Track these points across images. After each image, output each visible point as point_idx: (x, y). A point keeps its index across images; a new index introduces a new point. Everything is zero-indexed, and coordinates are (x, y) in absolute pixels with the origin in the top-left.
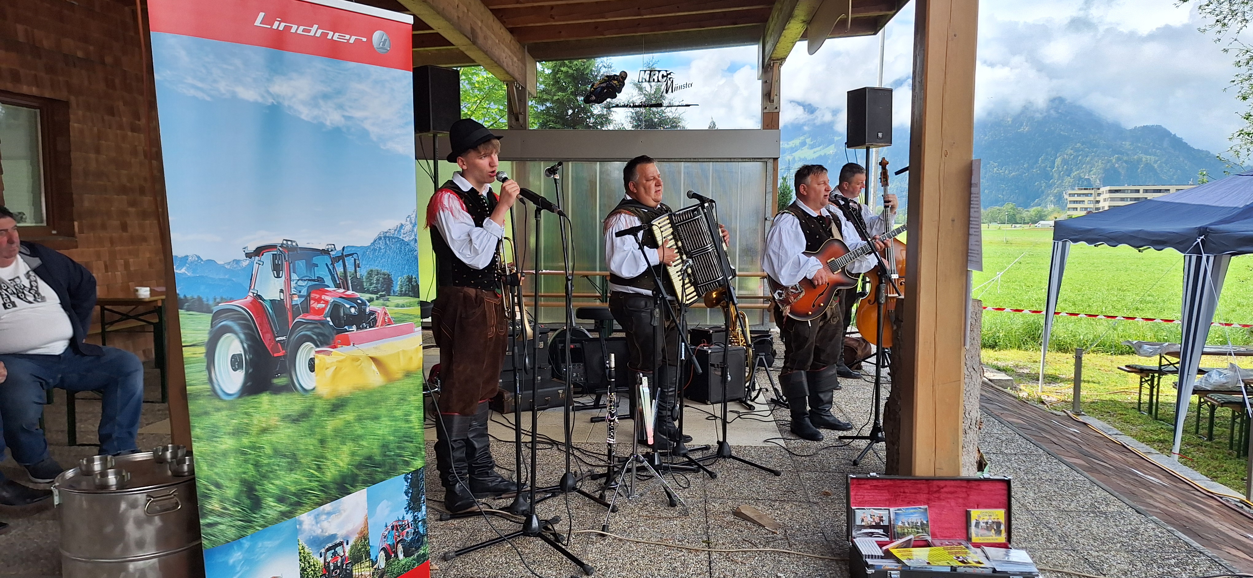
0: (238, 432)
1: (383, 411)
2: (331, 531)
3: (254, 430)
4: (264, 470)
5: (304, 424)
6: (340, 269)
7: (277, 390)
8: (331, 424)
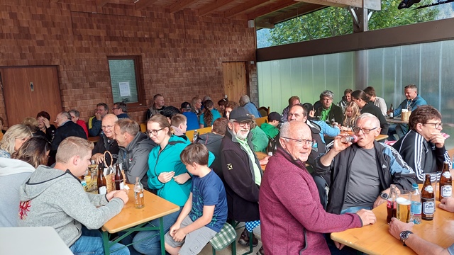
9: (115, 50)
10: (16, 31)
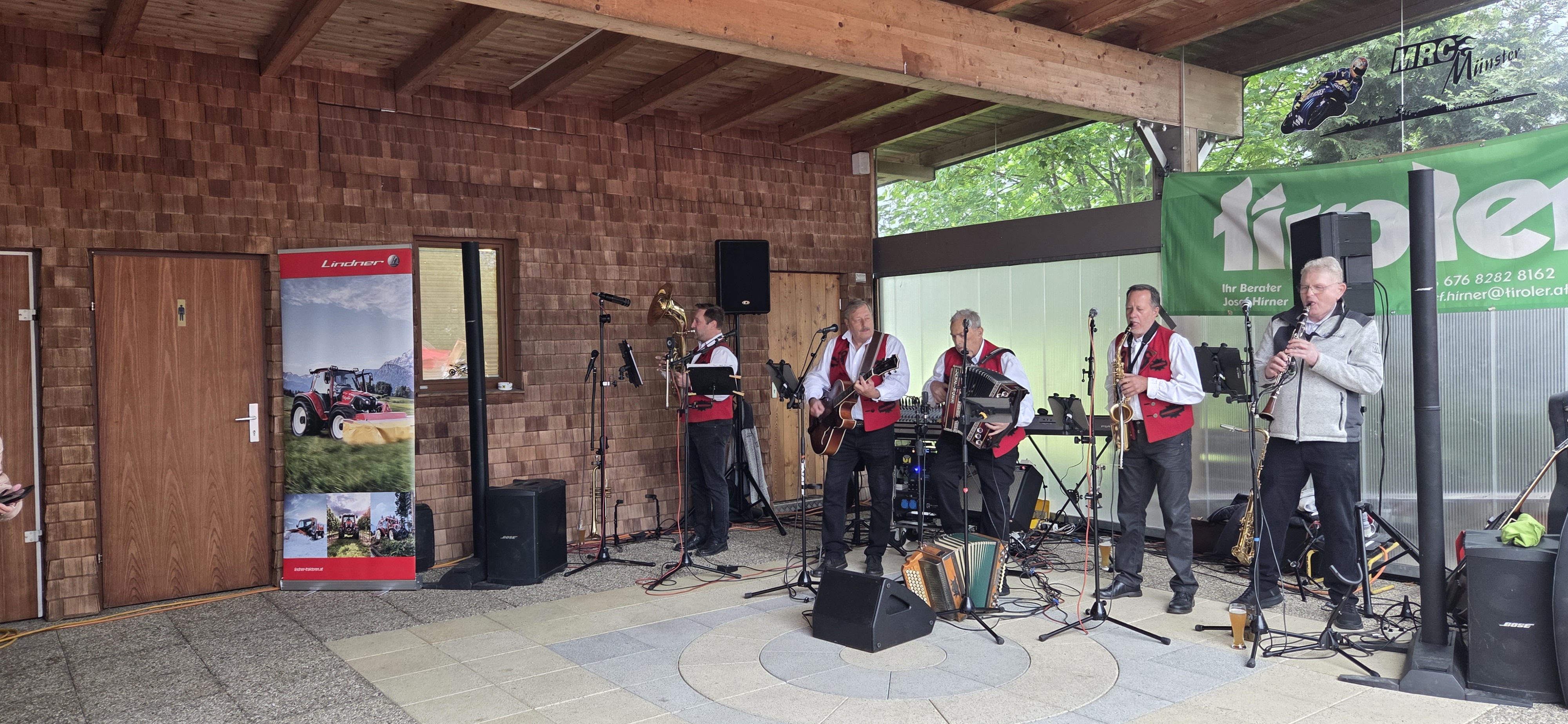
0: (301, 451)
1: (384, 458)
2: (347, 507)
3: (309, 452)
4: (314, 471)
5: (335, 455)
6: (360, 380)
7: (323, 436)
8: (351, 458)
9: (441, 219)
10: (153, 153)
